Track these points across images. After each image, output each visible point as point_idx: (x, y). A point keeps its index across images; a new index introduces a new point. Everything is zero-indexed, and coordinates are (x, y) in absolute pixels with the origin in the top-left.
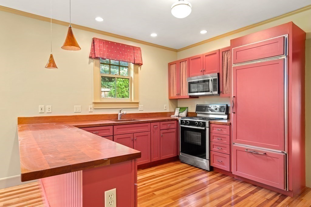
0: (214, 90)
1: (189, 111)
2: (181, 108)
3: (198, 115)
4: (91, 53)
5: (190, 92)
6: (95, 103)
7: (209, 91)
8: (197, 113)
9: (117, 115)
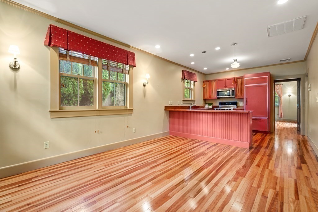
0: (233, 95)
1: (214, 105)
2: (209, 104)
3: (220, 107)
4: (182, 77)
5: (218, 96)
6: (184, 100)
7: (230, 95)
8: (219, 106)
9: (190, 106)
